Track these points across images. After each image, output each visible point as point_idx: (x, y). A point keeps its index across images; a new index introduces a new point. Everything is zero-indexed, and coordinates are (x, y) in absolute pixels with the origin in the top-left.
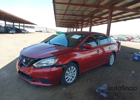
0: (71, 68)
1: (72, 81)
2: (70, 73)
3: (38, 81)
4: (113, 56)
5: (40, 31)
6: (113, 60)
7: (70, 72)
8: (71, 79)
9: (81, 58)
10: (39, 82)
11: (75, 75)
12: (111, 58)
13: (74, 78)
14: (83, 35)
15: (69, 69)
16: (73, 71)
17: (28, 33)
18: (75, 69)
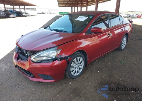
0: (77, 59)
1: (78, 74)
2: (76, 65)
3: (39, 78)
4: (125, 39)
5: (43, 13)
6: (126, 43)
7: (77, 63)
8: (78, 71)
9: (89, 45)
10: (41, 78)
11: (83, 66)
12: (123, 41)
13: (81, 70)
14: (90, 15)
15: (75, 60)
16: (79, 62)
17: (29, 16)
18: (81, 59)
